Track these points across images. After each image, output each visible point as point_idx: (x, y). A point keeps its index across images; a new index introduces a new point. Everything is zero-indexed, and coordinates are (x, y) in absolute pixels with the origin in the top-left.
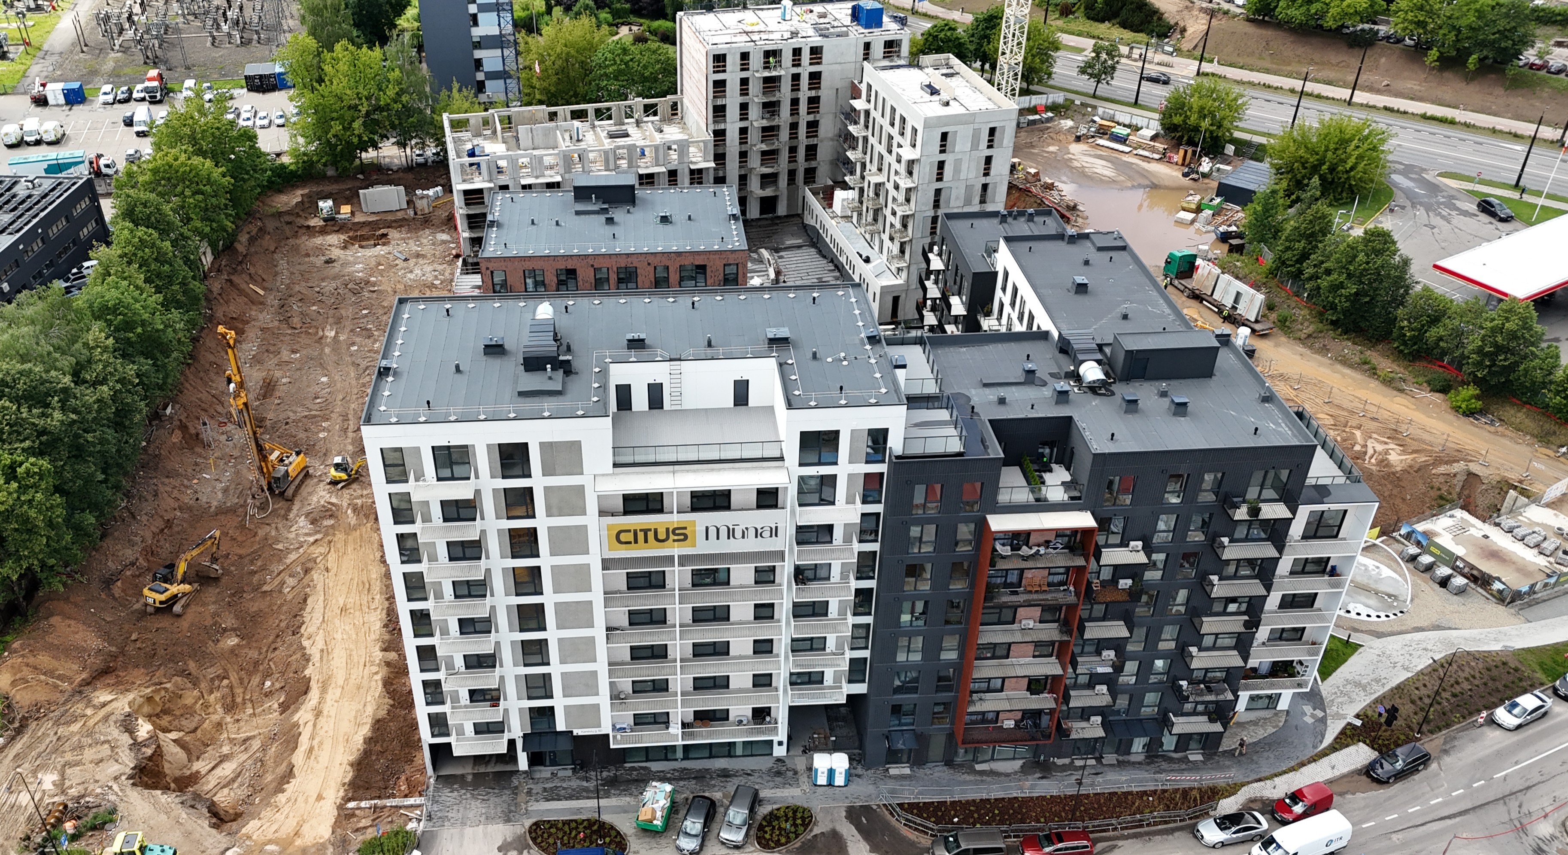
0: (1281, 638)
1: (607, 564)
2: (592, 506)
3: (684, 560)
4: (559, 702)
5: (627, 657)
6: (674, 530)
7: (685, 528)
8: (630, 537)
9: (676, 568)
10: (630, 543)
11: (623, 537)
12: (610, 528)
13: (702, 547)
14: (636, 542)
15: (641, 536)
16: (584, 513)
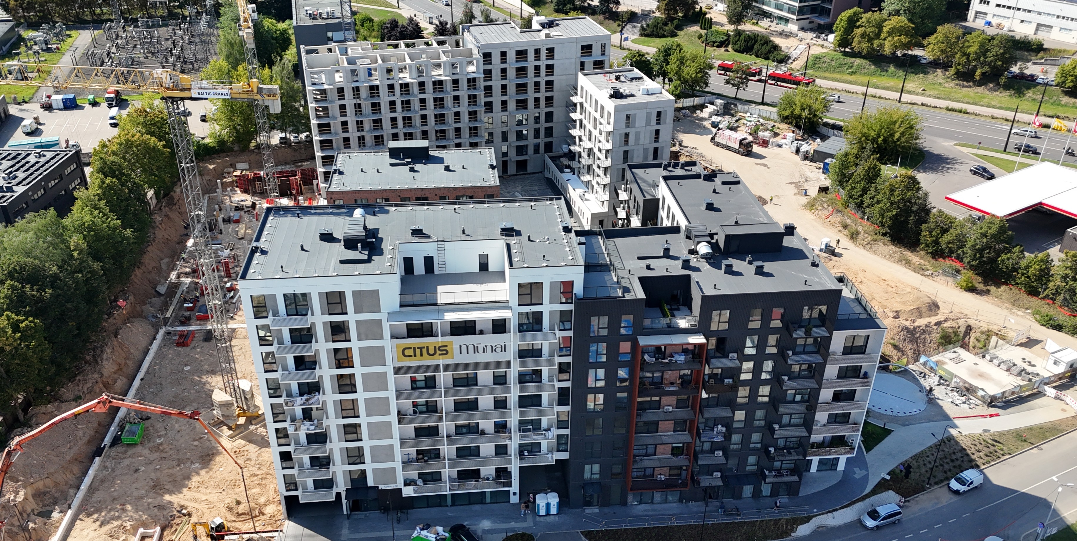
0: (835, 422)
1: (397, 370)
2: (387, 333)
3: (447, 368)
4: (369, 466)
5: (413, 434)
6: (439, 348)
7: (446, 346)
9: (442, 373)
10: (411, 356)
11: (407, 352)
12: (398, 346)
13: (458, 359)
14: (415, 356)
15: (418, 351)
16: (382, 338)
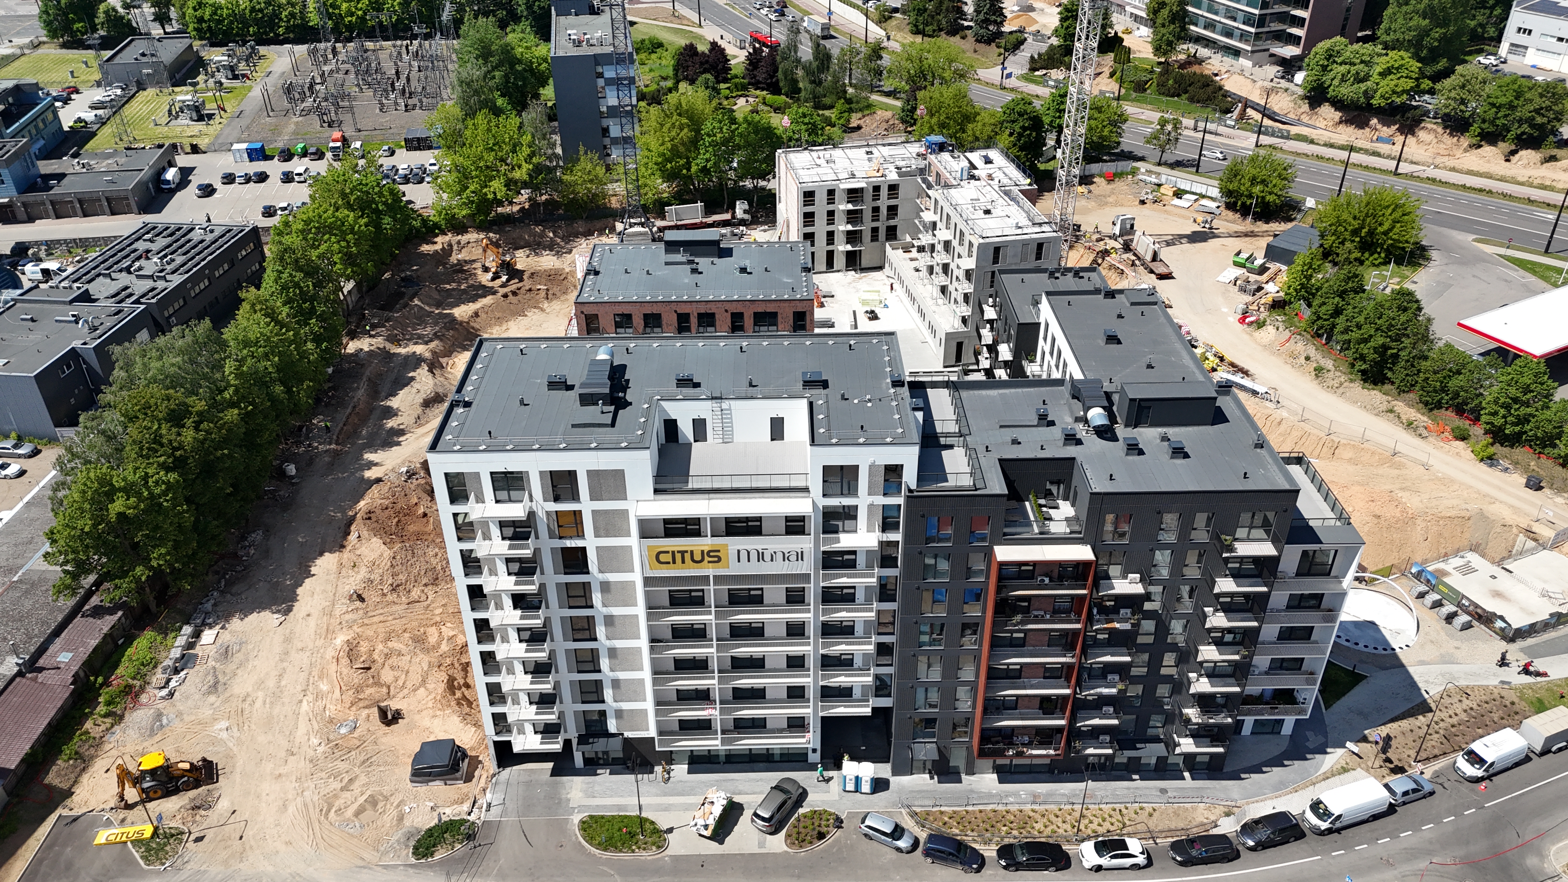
0: (1281, 668)
1: (649, 581)
2: (634, 529)
3: (718, 579)
4: (610, 706)
5: (671, 667)
6: (709, 552)
7: (719, 551)
8: (667, 558)
9: (712, 586)
10: (668, 563)
11: (663, 558)
12: (650, 548)
13: (734, 568)
14: (674, 562)
15: (678, 557)
16: (626, 534)
